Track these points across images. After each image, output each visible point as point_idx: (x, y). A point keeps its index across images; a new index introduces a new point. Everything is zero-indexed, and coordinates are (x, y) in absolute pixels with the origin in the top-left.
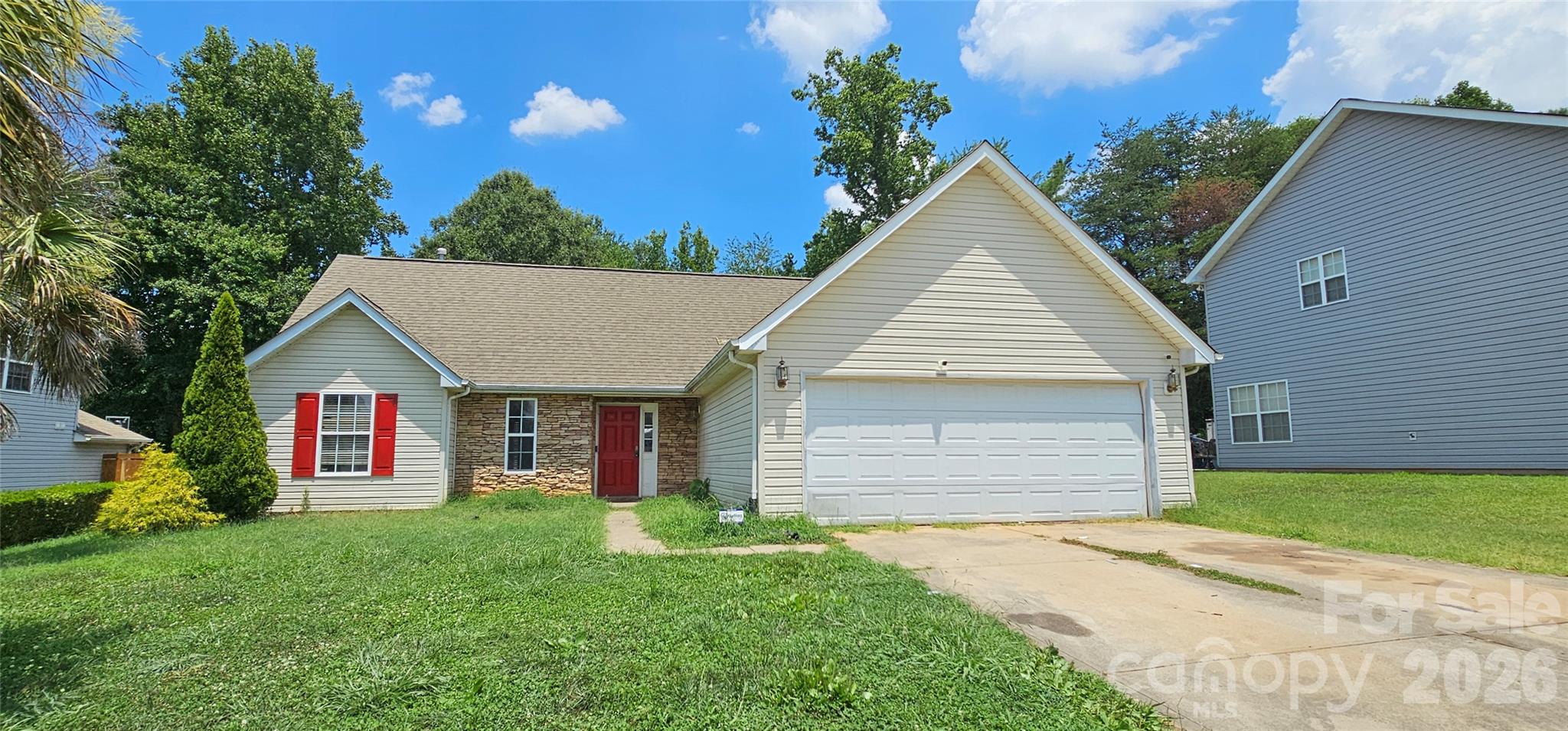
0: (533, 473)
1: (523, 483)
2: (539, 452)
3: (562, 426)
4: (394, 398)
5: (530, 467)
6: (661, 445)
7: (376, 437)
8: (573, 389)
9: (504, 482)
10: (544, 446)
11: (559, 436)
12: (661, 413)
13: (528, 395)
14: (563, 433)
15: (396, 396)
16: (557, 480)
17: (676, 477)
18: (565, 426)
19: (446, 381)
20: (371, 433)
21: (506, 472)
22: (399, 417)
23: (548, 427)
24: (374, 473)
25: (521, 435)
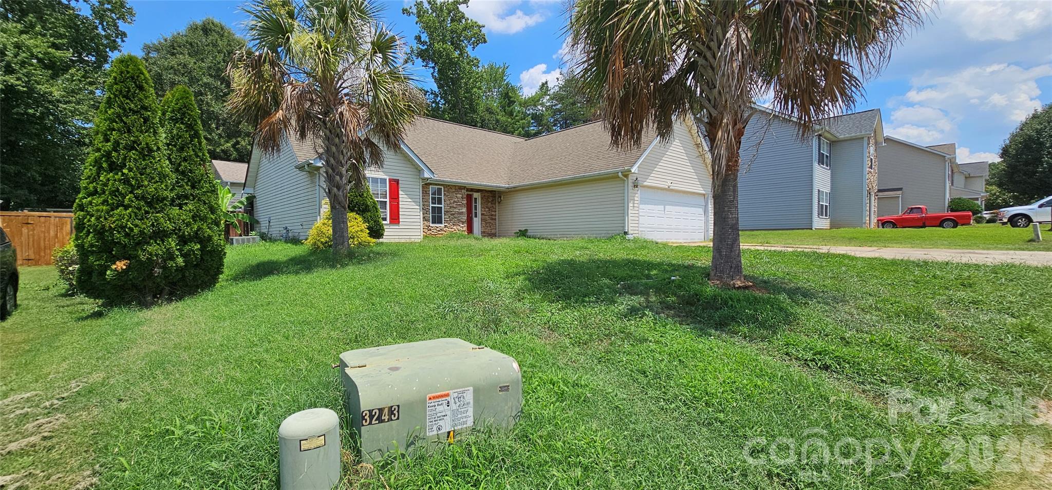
0: (443, 225)
1: (439, 231)
2: (445, 215)
3: (454, 202)
4: (397, 181)
5: (441, 223)
6: (482, 214)
7: (390, 202)
8: (459, 183)
9: (430, 230)
10: (447, 212)
11: (453, 207)
12: (482, 198)
13: (439, 185)
14: (455, 206)
15: (398, 180)
16: (453, 230)
17: (488, 230)
18: (456, 202)
19: (427, 175)
20: (388, 200)
21: (431, 225)
22: (400, 192)
23: (448, 202)
24: (391, 222)
25: (437, 205)
